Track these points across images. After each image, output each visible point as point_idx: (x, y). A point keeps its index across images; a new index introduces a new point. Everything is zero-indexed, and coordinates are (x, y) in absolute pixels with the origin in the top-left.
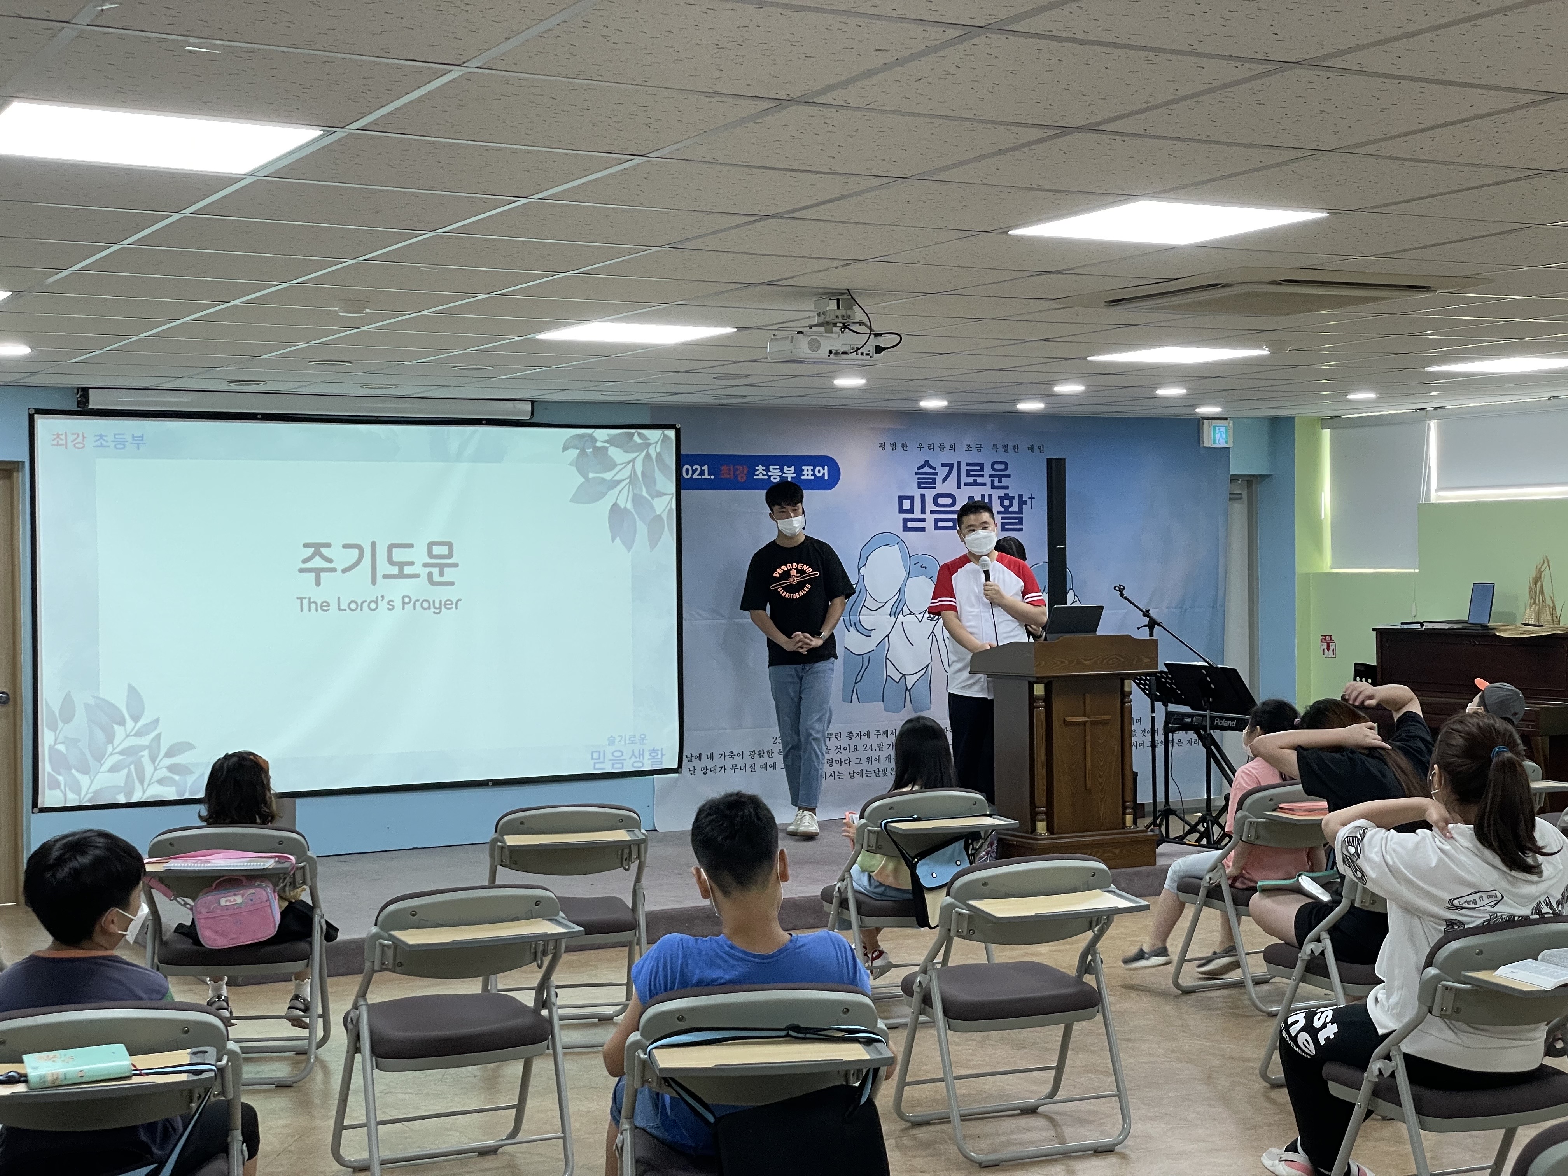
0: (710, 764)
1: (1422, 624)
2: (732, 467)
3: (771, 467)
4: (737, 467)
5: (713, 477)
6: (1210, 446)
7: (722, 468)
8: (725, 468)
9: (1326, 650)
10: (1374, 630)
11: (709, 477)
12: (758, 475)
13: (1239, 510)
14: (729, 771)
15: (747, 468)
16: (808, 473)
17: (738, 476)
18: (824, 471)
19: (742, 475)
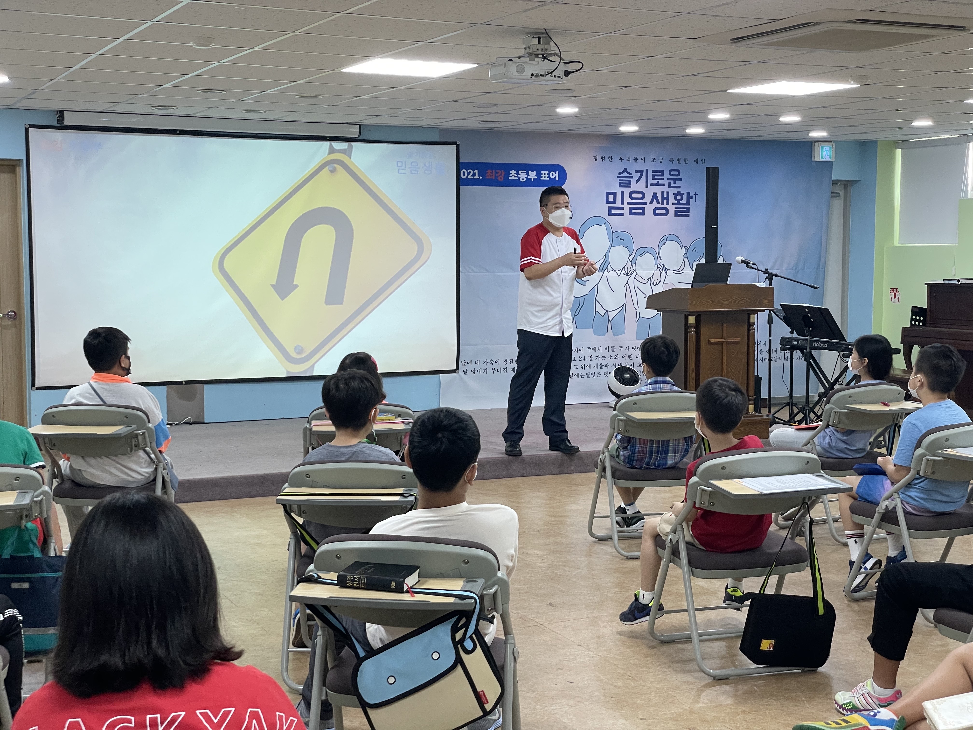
0: (477, 367)
1: (959, 281)
2: (493, 171)
3: (520, 172)
4: (497, 171)
6: (819, 160)
7: (487, 171)
9: (893, 298)
10: (926, 284)
11: (478, 177)
12: (512, 177)
13: (838, 205)
14: (490, 372)
15: (504, 172)
16: (545, 176)
17: (498, 177)
18: (556, 175)
19: (501, 177)
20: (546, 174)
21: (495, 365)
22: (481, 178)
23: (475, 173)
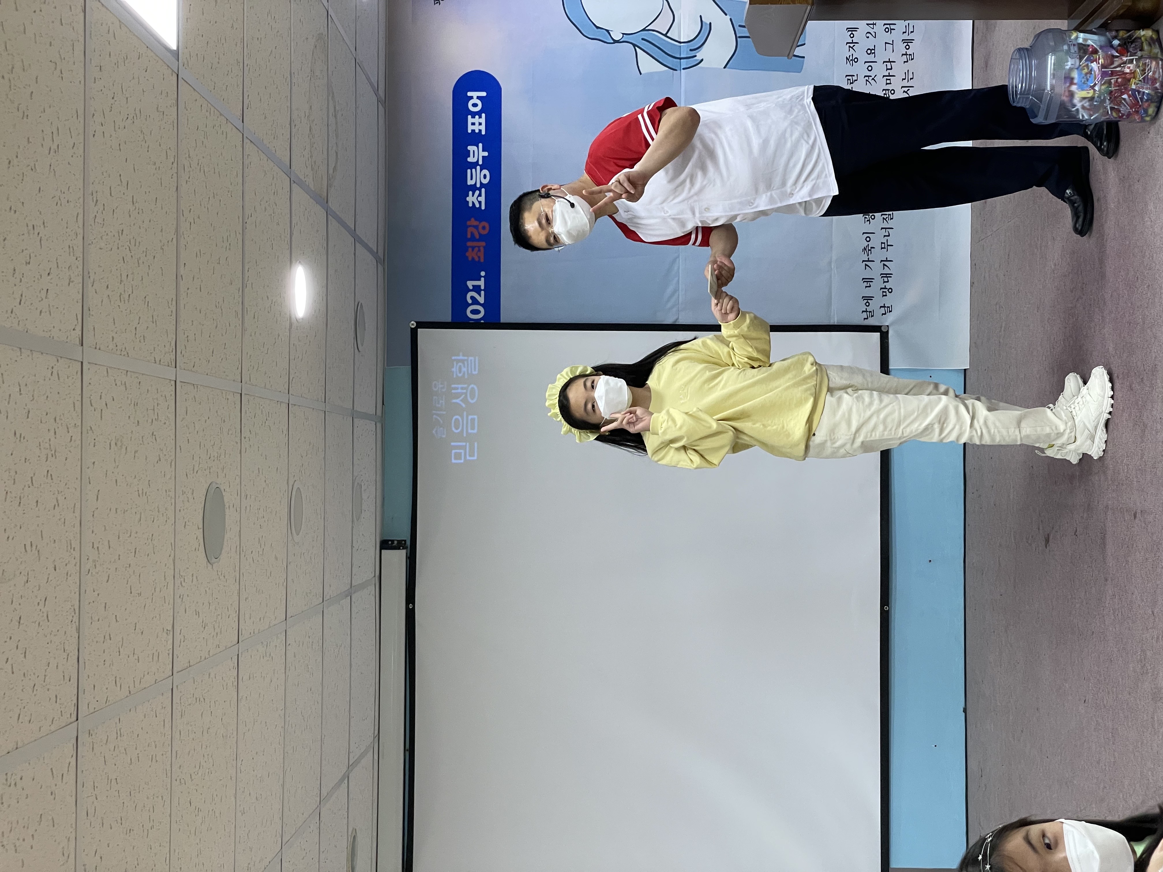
0: (878, 283)
2: (469, 244)
3: (470, 182)
4: (469, 236)
7: (470, 259)
8: (470, 254)
11: (483, 279)
12: (480, 203)
14: (890, 254)
15: (470, 220)
16: (477, 124)
17: (480, 235)
18: (475, 97)
19: (480, 227)
20: (473, 120)
21: (876, 241)
22: (483, 274)
23: (473, 286)
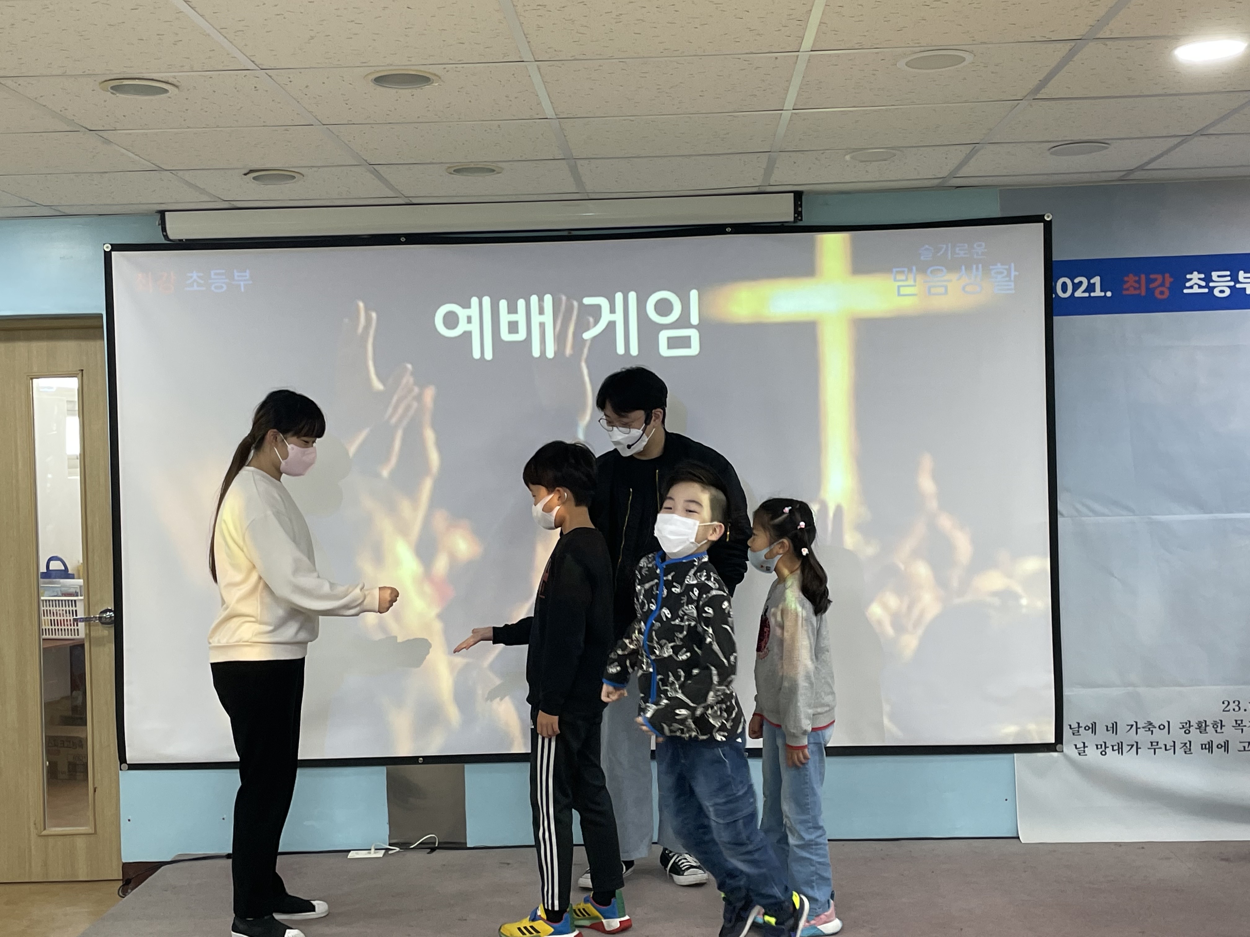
0: (1112, 740)
2: (1143, 277)
3: (1214, 275)
4: (1152, 276)
5: (1109, 294)
7: (1126, 279)
8: (1131, 279)
11: (1103, 294)
12: (1191, 287)
14: (1145, 751)
15: (1171, 276)
17: (1154, 289)
19: (1163, 289)
21: (1159, 736)
23: (1094, 284)
